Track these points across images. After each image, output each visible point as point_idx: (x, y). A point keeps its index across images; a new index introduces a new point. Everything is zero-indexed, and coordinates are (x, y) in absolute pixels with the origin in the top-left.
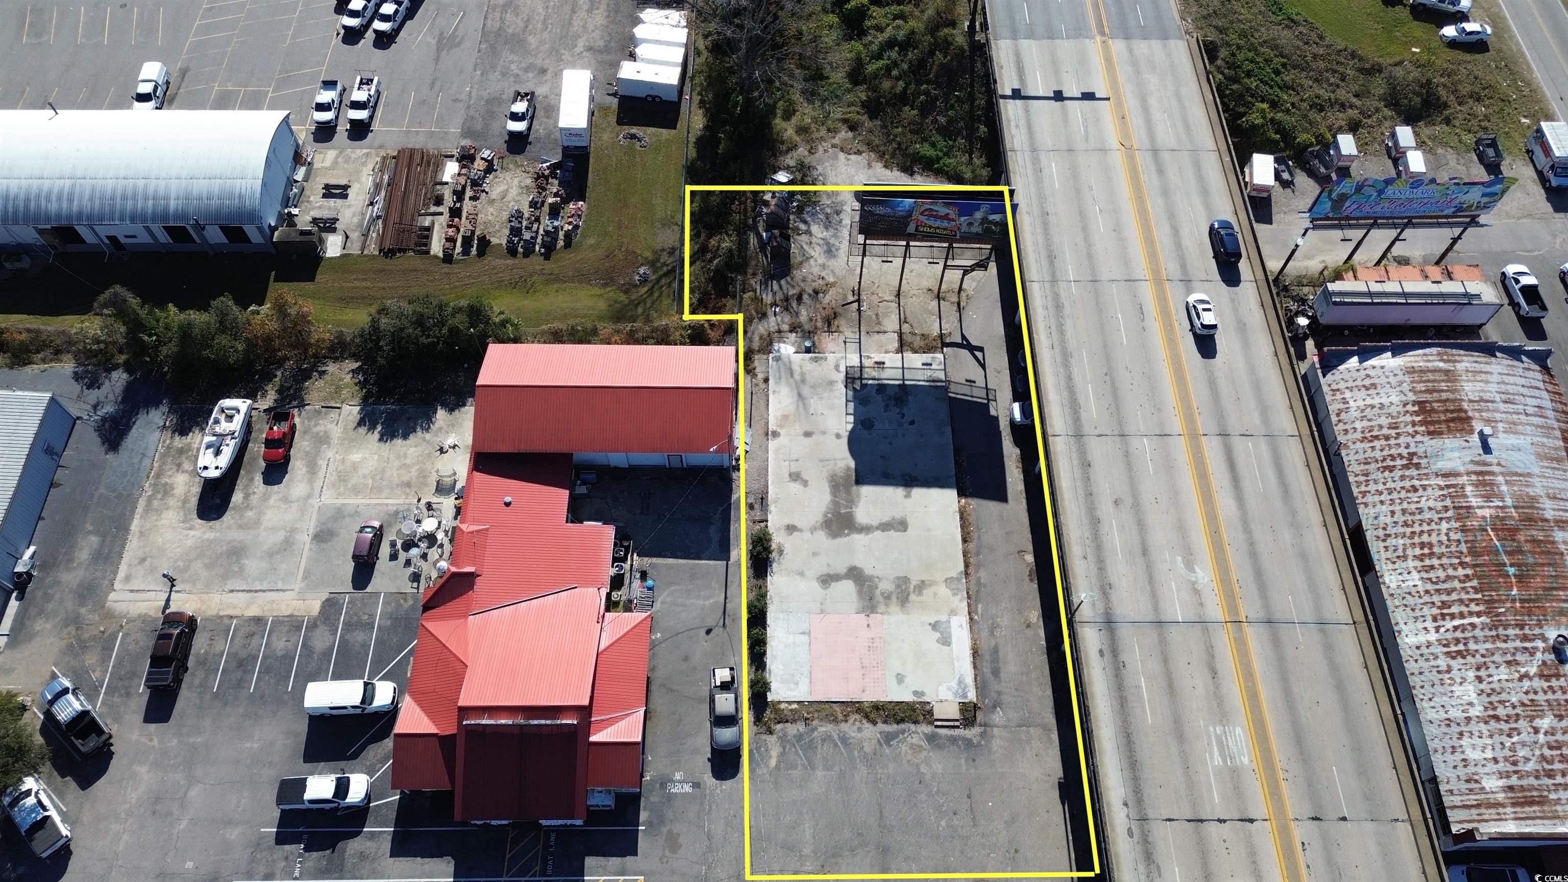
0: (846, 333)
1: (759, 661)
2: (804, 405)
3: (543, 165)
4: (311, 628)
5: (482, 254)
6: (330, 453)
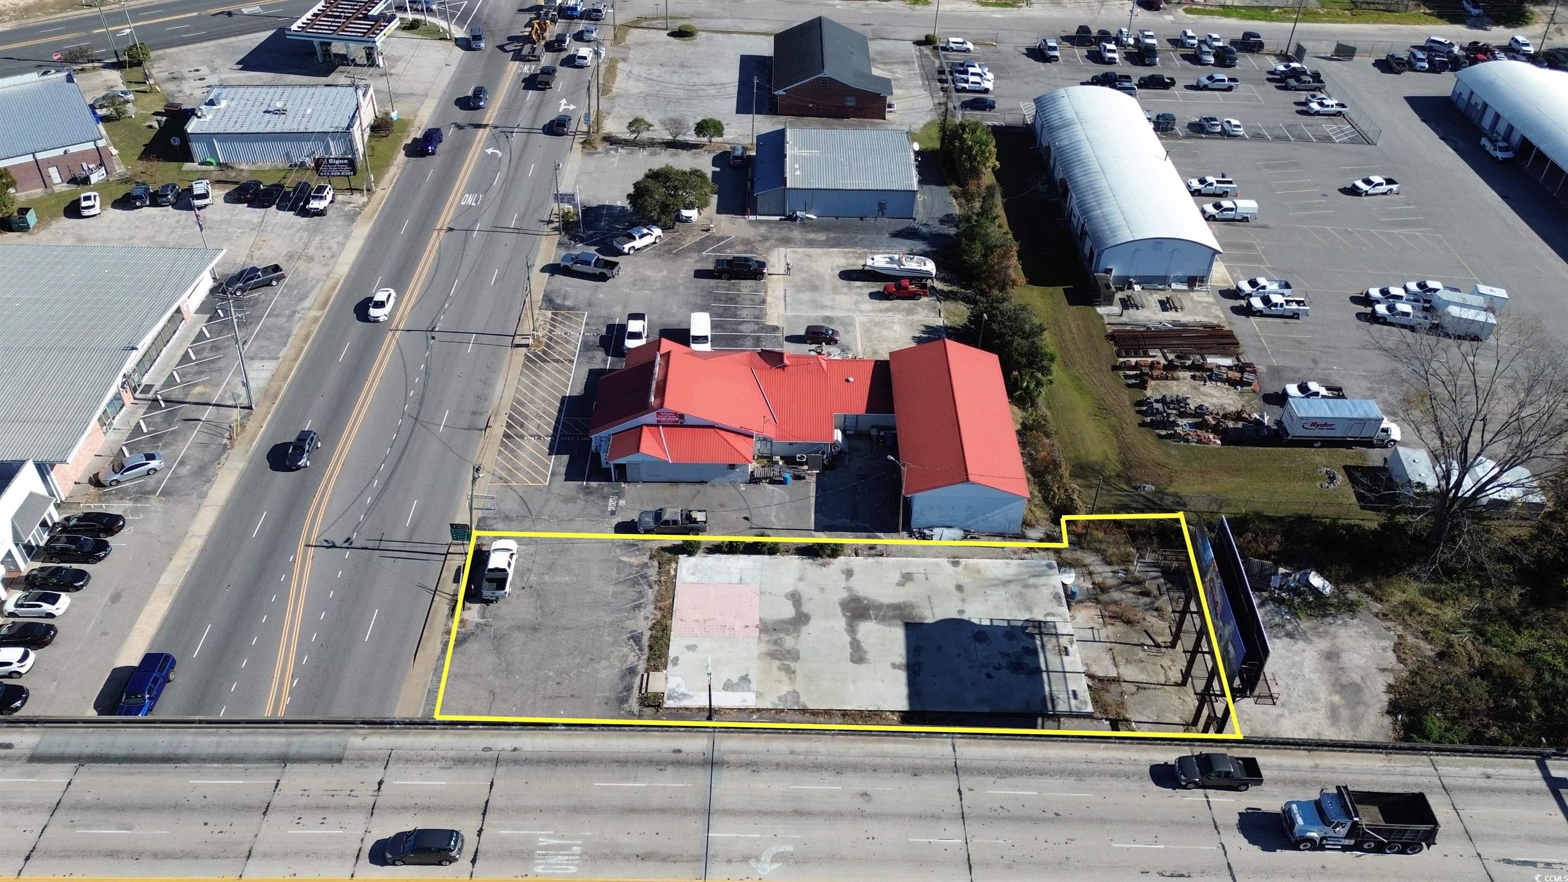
0: (1104, 630)
1: (716, 549)
2: (996, 585)
3: (1256, 415)
4: (757, 323)
5: (1129, 386)
6: (898, 317)
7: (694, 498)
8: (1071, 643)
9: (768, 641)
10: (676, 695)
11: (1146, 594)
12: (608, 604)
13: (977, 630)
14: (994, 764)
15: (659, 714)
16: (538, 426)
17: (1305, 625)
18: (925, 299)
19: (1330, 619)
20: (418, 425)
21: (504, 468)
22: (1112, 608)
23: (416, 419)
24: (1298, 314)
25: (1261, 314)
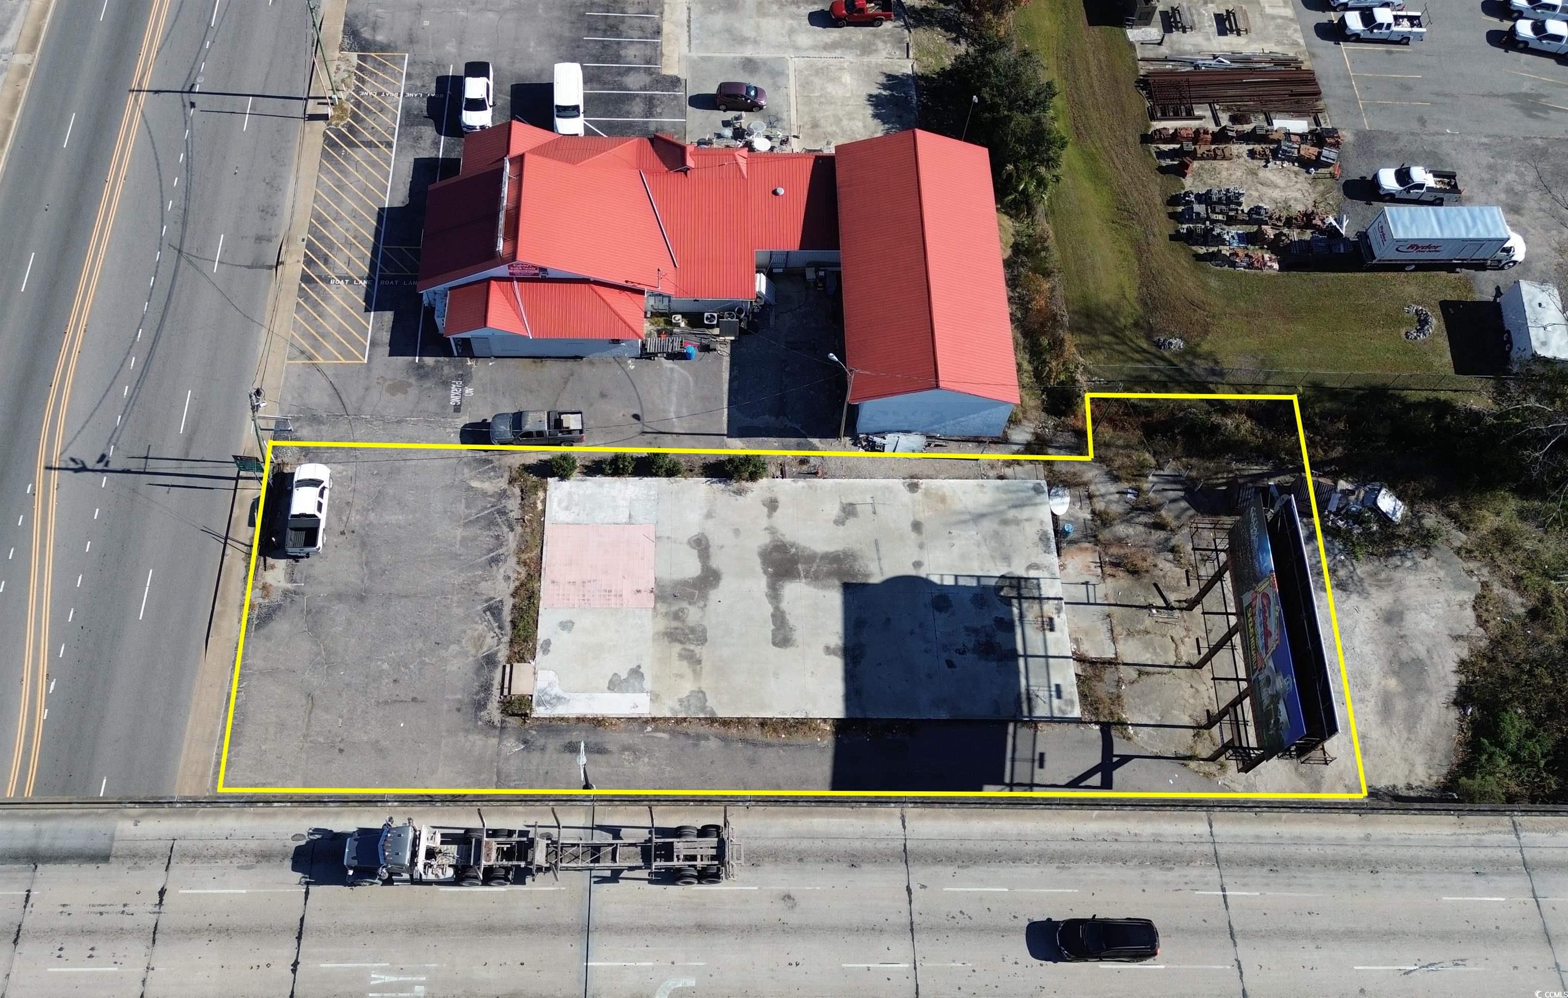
0: (1102, 586)
1: (595, 468)
2: (964, 522)
3: (1331, 220)
4: (648, 71)
5: (1163, 170)
6: (850, 58)
7: (566, 383)
8: (1059, 610)
9: (667, 614)
10: (548, 698)
11: (1159, 526)
12: (456, 556)
13: (937, 594)
14: (954, 846)
15: (527, 726)
16: (349, 262)
17: (1362, 569)
18: (888, 25)
19: (1396, 560)
20: (183, 262)
21: (306, 335)
22: (1114, 550)
23: (180, 251)
24: (1409, 38)
25: (1357, 38)
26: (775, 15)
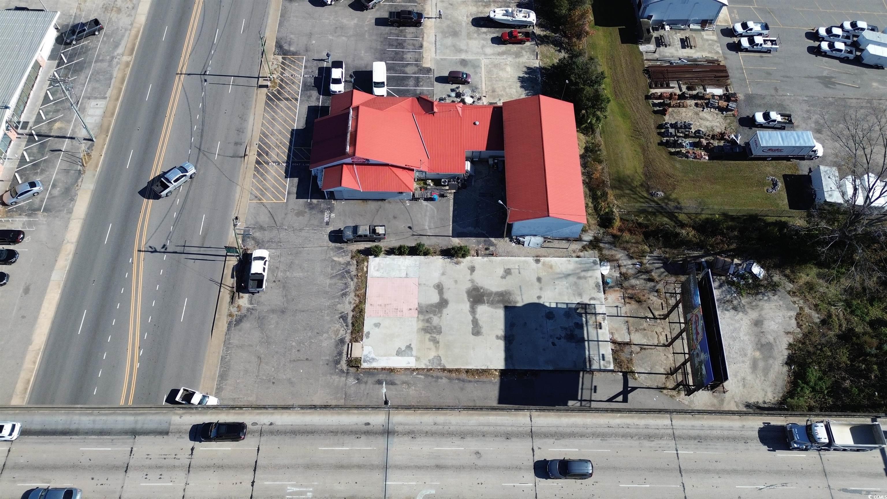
0: (624, 308)
1: (391, 252)
2: (561, 278)
3: (733, 136)
4: (417, 65)
5: (655, 112)
6: (510, 59)
7: (377, 212)
8: (604, 319)
9: (423, 320)
10: (368, 359)
11: (651, 280)
12: (326, 293)
13: (548, 311)
14: (553, 430)
15: (358, 372)
16: (278, 155)
17: (744, 301)
18: (528, 44)
19: (760, 296)
20: (201, 154)
21: (258, 189)
22: (630, 291)
23: (200, 149)
24: (770, 50)
25: (746, 50)
26: (475, 39)
